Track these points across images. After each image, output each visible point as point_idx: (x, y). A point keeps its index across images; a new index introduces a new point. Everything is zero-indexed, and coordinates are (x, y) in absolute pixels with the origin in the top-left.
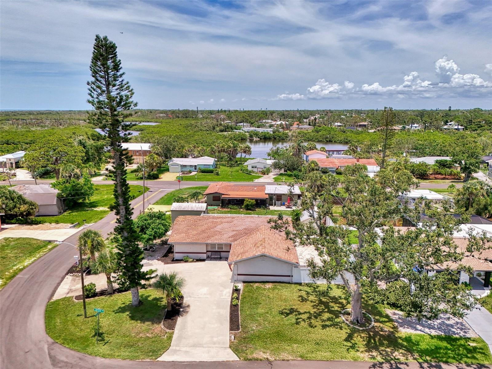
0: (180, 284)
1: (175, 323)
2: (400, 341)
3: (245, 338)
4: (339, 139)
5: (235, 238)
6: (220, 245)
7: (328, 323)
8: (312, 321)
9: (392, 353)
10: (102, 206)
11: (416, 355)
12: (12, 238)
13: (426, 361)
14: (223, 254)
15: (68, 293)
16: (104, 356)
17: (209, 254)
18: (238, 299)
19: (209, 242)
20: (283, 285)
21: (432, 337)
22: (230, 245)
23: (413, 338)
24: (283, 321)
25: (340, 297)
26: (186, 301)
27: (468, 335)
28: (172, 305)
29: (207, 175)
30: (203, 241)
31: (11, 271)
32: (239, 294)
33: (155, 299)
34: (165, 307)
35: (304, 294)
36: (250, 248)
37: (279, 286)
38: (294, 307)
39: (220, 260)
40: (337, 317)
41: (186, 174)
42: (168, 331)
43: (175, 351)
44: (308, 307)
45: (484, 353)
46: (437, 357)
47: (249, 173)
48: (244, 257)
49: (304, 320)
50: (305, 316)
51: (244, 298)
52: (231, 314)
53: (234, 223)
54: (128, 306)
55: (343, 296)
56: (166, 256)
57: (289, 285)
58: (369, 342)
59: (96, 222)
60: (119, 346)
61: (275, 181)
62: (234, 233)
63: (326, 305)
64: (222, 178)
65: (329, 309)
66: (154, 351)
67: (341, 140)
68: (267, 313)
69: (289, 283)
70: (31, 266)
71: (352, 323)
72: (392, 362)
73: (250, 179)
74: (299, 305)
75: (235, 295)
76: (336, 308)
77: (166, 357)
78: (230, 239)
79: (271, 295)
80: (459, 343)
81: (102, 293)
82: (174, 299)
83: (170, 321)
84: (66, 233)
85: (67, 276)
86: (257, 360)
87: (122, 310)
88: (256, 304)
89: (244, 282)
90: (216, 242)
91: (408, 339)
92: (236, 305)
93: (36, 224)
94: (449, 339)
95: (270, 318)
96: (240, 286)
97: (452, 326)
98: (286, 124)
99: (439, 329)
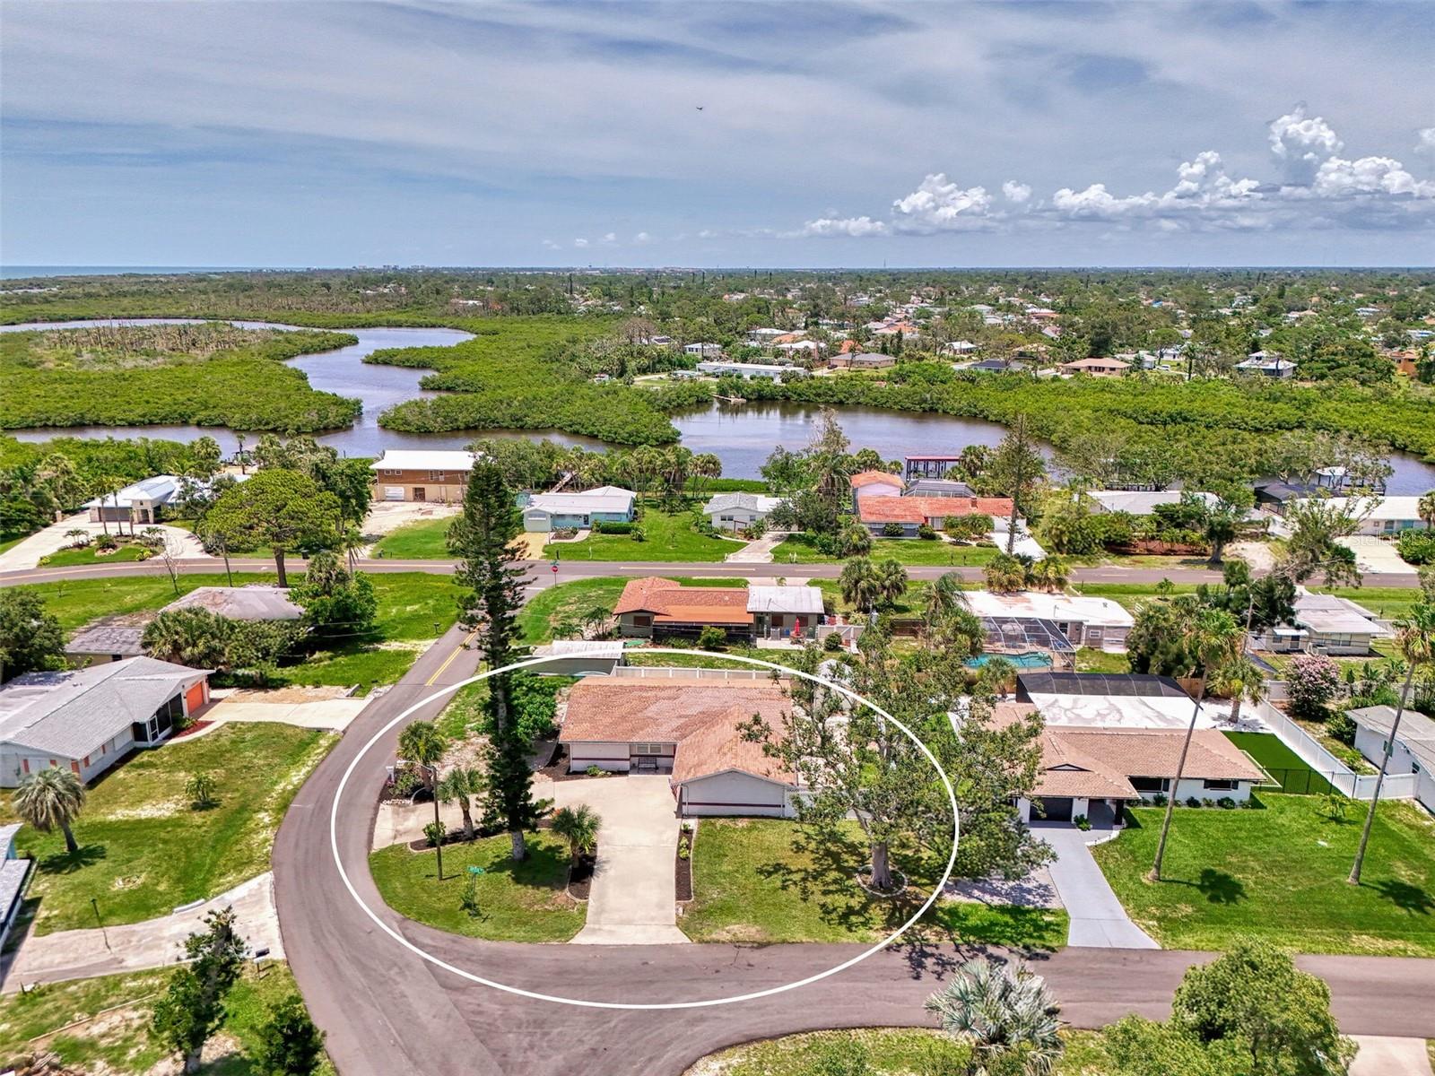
0: (593, 826)
1: (588, 888)
2: (940, 914)
3: (699, 912)
4: (956, 405)
5: (684, 730)
6: (656, 747)
7: (832, 888)
8: (808, 884)
9: (920, 931)
10: (395, 638)
11: (956, 934)
12: (242, 723)
13: (968, 943)
14: (661, 762)
15: (395, 838)
16: (487, 938)
17: (635, 760)
18: (688, 847)
19: (635, 739)
20: (768, 821)
21: (991, 908)
22: (675, 746)
23: (960, 909)
24: (761, 884)
25: (862, 844)
26: (602, 853)
27: (1048, 906)
28: (580, 859)
29: (614, 541)
30: (624, 738)
31: (274, 794)
32: (690, 840)
33: (549, 848)
34: (568, 861)
35: (801, 838)
36: (711, 756)
37: (760, 824)
38: (781, 861)
39: (656, 773)
40: (850, 877)
41: (566, 538)
42: (578, 900)
43: (594, 931)
44: (806, 862)
45: (1058, 932)
46: (985, 937)
47: (714, 535)
48: (700, 775)
49: (795, 883)
50: (796, 877)
51: (699, 846)
52: (678, 873)
53: (681, 699)
54: (506, 861)
55: (866, 843)
56: (553, 762)
57: (777, 822)
58: (893, 914)
59: (394, 682)
60: (507, 924)
61: (776, 559)
62: (682, 721)
63: (836, 857)
64: (653, 549)
65: (838, 864)
66: (561, 931)
67: (960, 409)
68: (737, 871)
69: (778, 818)
70: (307, 786)
71: (872, 887)
72: (917, 943)
73: (717, 552)
74: (790, 857)
75: (684, 841)
76: (851, 861)
77: (580, 939)
78: (675, 734)
79: (745, 842)
80: (1028, 916)
81: (455, 837)
82: (582, 849)
83: (579, 885)
84: (344, 710)
85: (382, 806)
86: (717, 942)
87: (498, 867)
88: (718, 856)
89: (700, 817)
90: (647, 740)
91: (953, 912)
92: (686, 859)
93: (276, 688)
94: (1016, 911)
95: (740, 879)
96: (693, 824)
97: (1029, 891)
98: (820, 350)
99: (1007, 895)
